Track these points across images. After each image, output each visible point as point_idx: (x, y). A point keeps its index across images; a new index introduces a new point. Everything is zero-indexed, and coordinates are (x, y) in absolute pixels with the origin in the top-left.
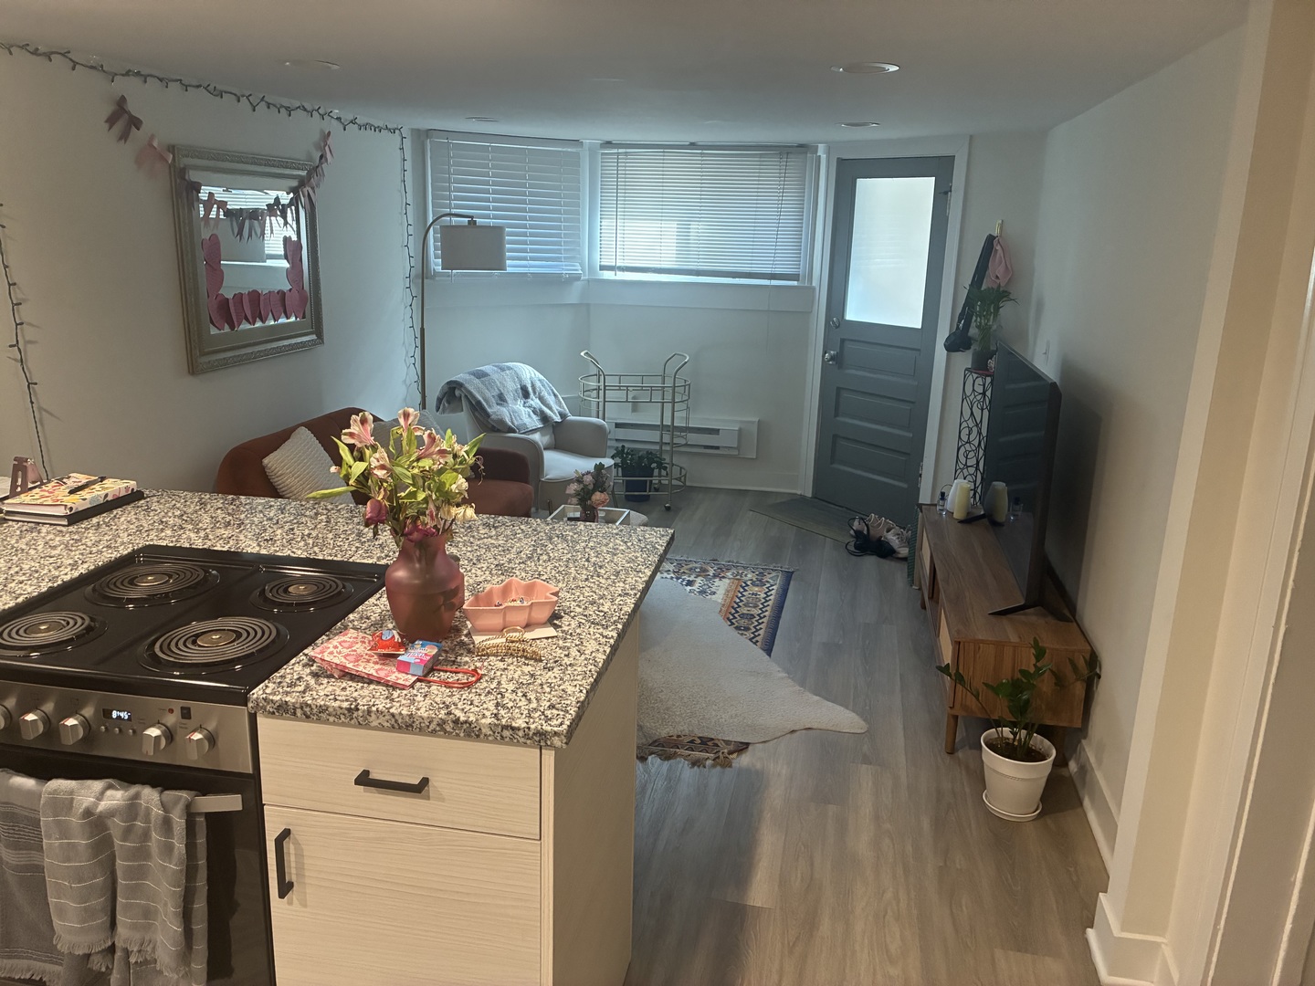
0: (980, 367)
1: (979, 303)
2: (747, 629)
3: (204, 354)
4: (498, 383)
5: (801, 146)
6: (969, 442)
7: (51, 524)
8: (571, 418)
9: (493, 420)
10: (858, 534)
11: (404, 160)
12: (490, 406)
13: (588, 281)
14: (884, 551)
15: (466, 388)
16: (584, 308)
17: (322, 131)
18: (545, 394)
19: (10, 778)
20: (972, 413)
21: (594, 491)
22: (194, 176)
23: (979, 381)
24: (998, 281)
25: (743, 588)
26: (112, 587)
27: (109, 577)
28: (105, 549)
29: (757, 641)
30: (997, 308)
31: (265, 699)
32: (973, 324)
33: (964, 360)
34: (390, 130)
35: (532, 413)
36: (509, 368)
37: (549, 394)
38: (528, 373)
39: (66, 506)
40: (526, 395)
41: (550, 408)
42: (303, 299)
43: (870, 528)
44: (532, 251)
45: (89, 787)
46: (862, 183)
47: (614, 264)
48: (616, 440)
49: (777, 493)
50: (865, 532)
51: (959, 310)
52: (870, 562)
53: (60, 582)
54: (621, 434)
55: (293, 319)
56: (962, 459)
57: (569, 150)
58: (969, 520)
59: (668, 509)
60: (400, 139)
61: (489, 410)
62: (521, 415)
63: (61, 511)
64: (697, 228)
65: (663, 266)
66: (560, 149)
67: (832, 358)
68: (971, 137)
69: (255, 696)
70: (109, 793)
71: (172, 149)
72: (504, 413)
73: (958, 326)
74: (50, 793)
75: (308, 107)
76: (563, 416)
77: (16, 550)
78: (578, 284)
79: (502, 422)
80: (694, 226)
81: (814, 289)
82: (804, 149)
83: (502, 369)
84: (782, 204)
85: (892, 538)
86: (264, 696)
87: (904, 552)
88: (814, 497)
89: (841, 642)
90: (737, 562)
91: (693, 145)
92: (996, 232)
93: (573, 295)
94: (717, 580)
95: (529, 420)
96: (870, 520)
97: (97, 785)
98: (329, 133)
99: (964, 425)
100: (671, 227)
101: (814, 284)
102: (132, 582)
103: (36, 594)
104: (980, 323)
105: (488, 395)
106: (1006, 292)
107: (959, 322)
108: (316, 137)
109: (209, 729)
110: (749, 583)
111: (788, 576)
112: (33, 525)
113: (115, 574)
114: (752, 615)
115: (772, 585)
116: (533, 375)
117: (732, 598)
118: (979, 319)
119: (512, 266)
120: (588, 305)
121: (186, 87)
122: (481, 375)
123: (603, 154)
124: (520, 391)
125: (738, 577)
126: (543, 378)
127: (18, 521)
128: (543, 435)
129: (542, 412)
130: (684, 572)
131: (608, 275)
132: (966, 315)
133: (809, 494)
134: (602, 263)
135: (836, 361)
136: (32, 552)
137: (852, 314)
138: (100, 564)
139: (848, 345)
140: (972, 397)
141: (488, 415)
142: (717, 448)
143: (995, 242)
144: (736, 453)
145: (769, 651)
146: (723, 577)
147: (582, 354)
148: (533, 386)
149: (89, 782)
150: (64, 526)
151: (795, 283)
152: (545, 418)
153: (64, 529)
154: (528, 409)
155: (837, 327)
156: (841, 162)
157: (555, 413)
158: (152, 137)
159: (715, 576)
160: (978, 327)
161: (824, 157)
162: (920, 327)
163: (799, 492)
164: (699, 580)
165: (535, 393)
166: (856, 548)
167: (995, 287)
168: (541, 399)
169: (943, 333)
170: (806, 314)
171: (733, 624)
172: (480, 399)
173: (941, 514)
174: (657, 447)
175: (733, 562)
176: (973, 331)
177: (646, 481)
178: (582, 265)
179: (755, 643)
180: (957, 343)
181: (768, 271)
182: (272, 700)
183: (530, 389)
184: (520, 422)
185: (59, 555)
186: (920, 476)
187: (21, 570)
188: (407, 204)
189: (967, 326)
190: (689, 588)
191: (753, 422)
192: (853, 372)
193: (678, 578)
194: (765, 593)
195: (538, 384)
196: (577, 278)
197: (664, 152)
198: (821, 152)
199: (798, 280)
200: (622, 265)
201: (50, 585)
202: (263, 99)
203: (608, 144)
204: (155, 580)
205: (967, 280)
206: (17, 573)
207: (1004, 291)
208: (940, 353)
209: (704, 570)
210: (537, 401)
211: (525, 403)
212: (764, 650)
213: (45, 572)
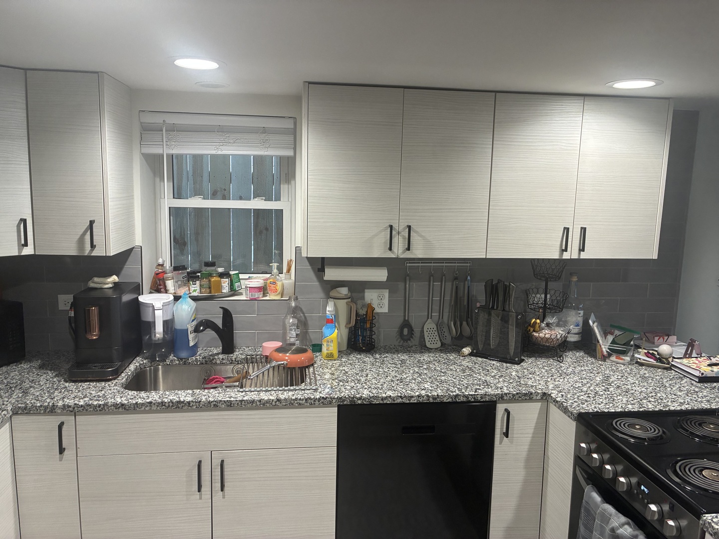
7: (691, 379)
19: (592, 492)
26: (689, 422)
27: (691, 417)
28: (705, 402)
31: (709, 523)
39: (700, 371)
45: (619, 518)
53: (667, 409)
63: (697, 374)
69: (705, 518)
70: (626, 527)
74: (602, 509)
77: (662, 386)
86: (710, 521)
97: (623, 519)
102: (700, 425)
103: (651, 410)
109: (681, 524)
112: (682, 376)
113: (696, 416)
127: (676, 372)
136: (669, 389)
138: (695, 408)
149: (620, 515)
150: (696, 382)
153: (695, 383)
182: (713, 527)
185: (680, 396)
187: (655, 396)
201: (662, 408)
204: (714, 428)
206: (652, 396)
213: (665, 401)
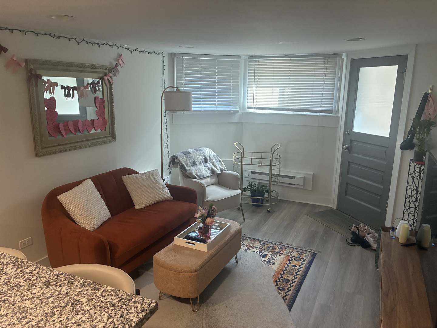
0: (419, 159)
1: (418, 127)
2: (283, 289)
3: (43, 148)
4: (194, 156)
5: (335, 54)
6: (411, 196)
8: (226, 171)
9: (188, 173)
10: (353, 233)
11: (164, 65)
12: (188, 167)
13: (242, 113)
14: (366, 245)
15: (178, 159)
16: (240, 124)
17: (118, 54)
18: (215, 161)
20: (413, 181)
21: (207, 217)
22: (39, 72)
23: (417, 166)
24: (430, 116)
25: (289, 261)
29: (286, 299)
30: (429, 130)
32: (415, 137)
33: (410, 155)
34: (156, 53)
35: (207, 170)
36: (201, 150)
37: (217, 161)
38: (209, 152)
40: (206, 161)
41: (216, 167)
42: (105, 123)
43: (360, 231)
44: (218, 101)
46: (362, 70)
47: (252, 106)
48: (252, 178)
49: (321, 206)
50: (357, 233)
51: (408, 130)
52: (358, 249)
54: (254, 176)
55: (99, 131)
56: (408, 204)
57: (235, 60)
58: (407, 245)
59: (269, 211)
60: (162, 57)
61: (187, 168)
62: (203, 170)
64: (288, 91)
65: (273, 107)
66: (231, 60)
67: (346, 148)
68: (417, 46)
71: (26, 61)
72: (193, 170)
73: (408, 137)
75: (110, 44)
76: (222, 170)
78: (238, 115)
79: (191, 174)
80: (286, 90)
81: (339, 117)
82: (336, 55)
83: (197, 151)
84: (325, 78)
85: (369, 239)
87: (375, 246)
88: (337, 209)
89: (331, 305)
90: (291, 245)
91: (287, 56)
92: (429, 91)
93: (236, 119)
94: (278, 255)
95: (206, 172)
96: (360, 227)
98: (122, 54)
99: (409, 187)
100: (277, 91)
101: (339, 115)
104: (419, 137)
105: (188, 161)
106: (434, 122)
107: (409, 135)
108: (115, 56)
110: (293, 258)
111: (314, 255)
114: (289, 280)
115: (304, 261)
116: (211, 153)
117: (282, 267)
118: (418, 135)
119: (195, 107)
120: (242, 123)
121: (37, 35)
122: (186, 153)
123: (249, 61)
124: (204, 160)
125: (289, 254)
126: (215, 154)
128: (211, 179)
129: (212, 169)
130: (264, 249)
131: (250, 111)
132: (412, 133)
133: (335, 208)
134: (248, 106)
135: (349, 150)
137: (356, 129)
139: (354, 143)
140: (413, 174)
141: (186, 170)
142: (294, 185)
143: (429, 96)
144: (302, 187)
145: (290, 307)
146: (282, 254)
147: (235, 144)
148: (210, 157)
151: (331, 115)
152: (213, 172)
154: (206, 168)
155: (349, 134)
156: (353, 60)
157: (218, 169)
158: (13, 56)
159: (278, 252)
160: (417, 139)
161: (345, 59)
162: (388, 136)
163: (331, 206)
164: (270, 254)
165: (210, 160)
166: (352, 241)
167: (428, 119)
168: (213, 163)
169: (400, 140)
170: (336, 128)
171: (277, 285)
172: (184, 164)
173: (392, 239)
174: (268, 182)
175: (289, 245)
176: (415, 141)
177: (259, 199)
178: (240, 107)
179: (284, 300)
180: (407, 146)
181: (319, 109)
183: (208, 159)
184: (201, 173)
186: (387, 207)
188: (165, 83)
189: (412, 138)
190: (263, 259)
191: (311, 174)
192: (356, 155)
193: (260, 252)
194: (300, 266)
195: (212, 157)
196: (237, 112)
197: (274, 59)
198: (344, 56)
199: (332, 113)
200: (256, 106)
202: (83, 40)
203: (252, 57)
205: (413, 115)
207: (433, 122)
208: (398, 151)
209: (274, 248)
210: (211, 164)
211: (205, 165)
212: (288, 306)
